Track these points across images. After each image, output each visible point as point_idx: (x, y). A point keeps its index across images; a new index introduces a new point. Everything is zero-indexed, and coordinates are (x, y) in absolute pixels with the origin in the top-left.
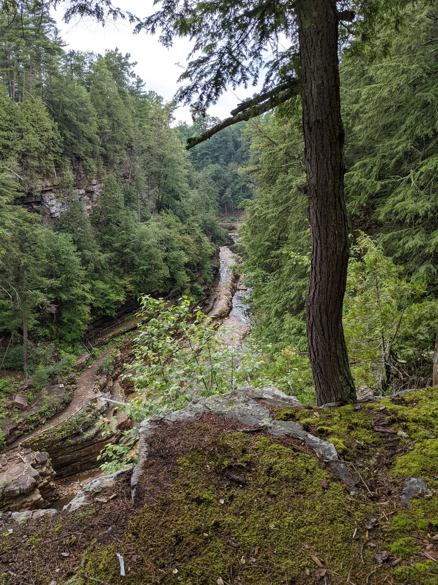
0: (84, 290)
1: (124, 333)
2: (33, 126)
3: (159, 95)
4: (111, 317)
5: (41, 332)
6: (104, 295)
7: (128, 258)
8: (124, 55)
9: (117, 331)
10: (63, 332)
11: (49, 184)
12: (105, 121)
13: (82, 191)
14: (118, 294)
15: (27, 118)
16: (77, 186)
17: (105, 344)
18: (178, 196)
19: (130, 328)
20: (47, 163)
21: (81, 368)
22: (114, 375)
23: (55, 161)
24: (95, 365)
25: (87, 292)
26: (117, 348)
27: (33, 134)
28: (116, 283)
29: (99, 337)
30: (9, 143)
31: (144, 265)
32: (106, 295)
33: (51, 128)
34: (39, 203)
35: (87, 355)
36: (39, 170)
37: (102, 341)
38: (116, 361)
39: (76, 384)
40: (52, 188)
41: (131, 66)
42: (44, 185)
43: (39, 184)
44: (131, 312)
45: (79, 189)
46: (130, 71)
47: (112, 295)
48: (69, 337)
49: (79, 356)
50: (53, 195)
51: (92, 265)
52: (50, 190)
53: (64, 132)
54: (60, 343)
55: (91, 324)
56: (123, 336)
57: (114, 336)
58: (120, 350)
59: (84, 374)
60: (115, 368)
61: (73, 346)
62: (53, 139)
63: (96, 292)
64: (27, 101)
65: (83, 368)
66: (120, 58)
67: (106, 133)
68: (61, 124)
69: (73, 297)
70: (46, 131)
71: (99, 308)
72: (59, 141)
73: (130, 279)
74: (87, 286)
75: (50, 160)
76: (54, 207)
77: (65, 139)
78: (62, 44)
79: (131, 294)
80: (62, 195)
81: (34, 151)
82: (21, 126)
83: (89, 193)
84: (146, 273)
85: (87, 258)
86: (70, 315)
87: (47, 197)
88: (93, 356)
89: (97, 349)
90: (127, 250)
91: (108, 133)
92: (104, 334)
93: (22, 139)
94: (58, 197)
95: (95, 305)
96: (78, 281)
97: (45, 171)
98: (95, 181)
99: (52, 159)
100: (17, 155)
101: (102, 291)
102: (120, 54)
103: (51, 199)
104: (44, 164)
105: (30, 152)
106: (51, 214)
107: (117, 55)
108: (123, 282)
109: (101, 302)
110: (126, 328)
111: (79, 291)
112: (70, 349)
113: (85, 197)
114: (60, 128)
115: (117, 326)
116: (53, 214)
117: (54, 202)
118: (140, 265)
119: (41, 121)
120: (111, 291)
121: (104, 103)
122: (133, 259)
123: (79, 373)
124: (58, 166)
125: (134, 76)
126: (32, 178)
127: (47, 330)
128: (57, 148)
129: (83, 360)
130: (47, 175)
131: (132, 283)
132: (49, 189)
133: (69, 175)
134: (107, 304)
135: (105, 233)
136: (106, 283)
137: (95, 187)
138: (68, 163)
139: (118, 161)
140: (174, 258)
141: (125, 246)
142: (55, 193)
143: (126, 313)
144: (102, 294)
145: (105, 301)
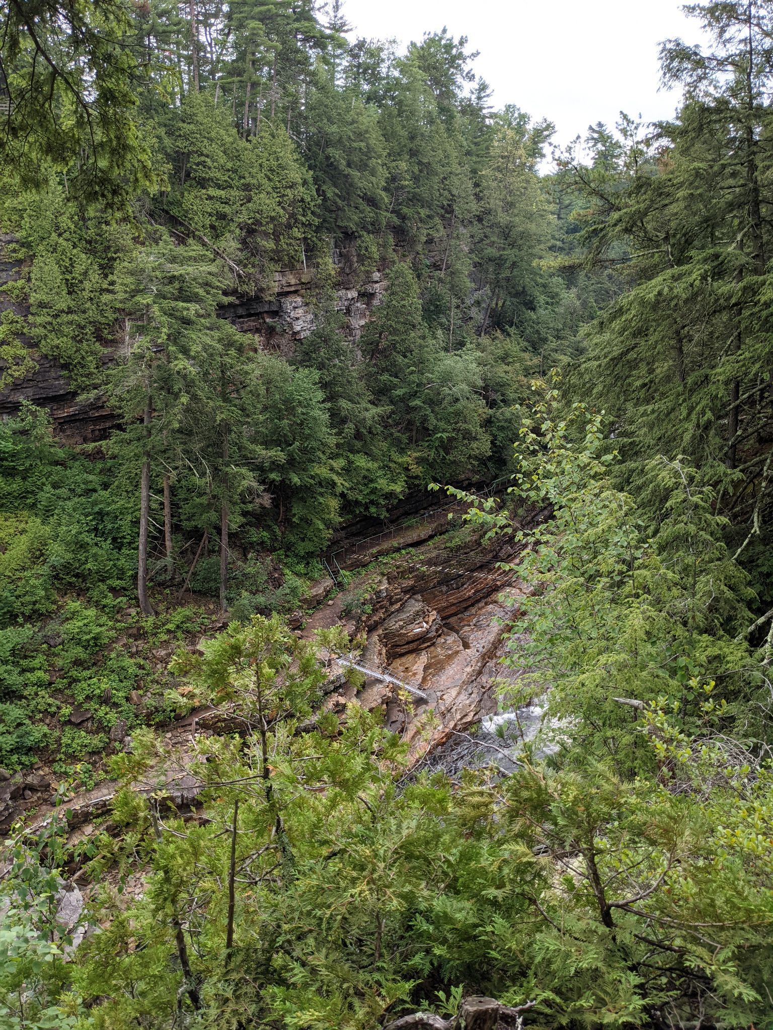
0: (332, 469)
1: (398, 550)
2: (270, 179)
3: (523, 112)
4: (378, 518)
5: (256, 535)
6: (368, 480)
7: (417, 417)
8: (456, 42)
9: (385, 545)
10: (293, 539)
11: (293, 282)
12: (403, 165)
13: (352, 294)
14: (393, 481)
15: (261, 165)
16: (342, 284)
17: (364, 566)
18: (531, 302)
19: (410, 541)
20: (290, 244)
21: (316, 604)
22: (372, 622)
23: (305, 239)
24: (341, 600)
25: (338, 474)
26: (383, 574)
27: (268, 193)
28: (391, 460)
29: (354, 552)
30: (227, 209)
31: (444, 431)
32: (372, 481)
33: (300, 181)
34: (275, 314)
35: (328, 582)
36: (276, 257)
37: (357, 560)
38: (378, 597)
39: (302, 630)
40: (299, 288)
41: (468, 61)
42: (284, 282)
43: (275, 281)
44: (416, 512)
45: (347, 289)
46: (466, 68)
47: (381, 481)
48: (302, 548)
49: (315, 582)
50: (299, 299)
51: (352, 426)
52: (296, 292)
53: (324, 187)
54: (287, 556)
55: (343, 529)
56: (396, 555)
57: (381, 553)
58: (388, 579)
59: (319, 615)
60: (375, 611)
61: (308, 563)
62: (302, 200)
63: (354, 473)
64: (263, 134)
65: (319, 603)
66: (449, 47)
67: (403, 187)
68: (320, 174)
69: (312, 482)
70: (291, 187)
71: (357, 502)
72: (312, 204)
73: (418, 454)
74: (340, 463)
75: (296, 239)
76: (300, 322)
77: (325, 200)
78: (345, 28)
79: (417, 482)
80: (314, 300)
81: (267, 223)
82: (249, 180)
83: (367, 296)
84: (447, 446)
85: (343, 414)
86: (305, 511)
87: (289, 303)
88: (340, 585)
89: (348, 573)
90: (417, 402)
91: (406, 186)
92: (363, 548)
93: (249, 201)
94: (307, 304)
95: (351, 496)
96: (323, 452)
97: (286, 258)
98: (378, 274)
99: (299, 235)
100: (238, 231)
101: (364, 472)
102: (451, 40)
103: (295, 308)
104: (285, 246)
105: (261, 224)
106: (295, 334)
107: (443, 42)
108: (406, 459)
109: (361, 491)
110: (402, 541)
111: (322, 471)
112: (301, 568)
113: (359, 304)
114: (316, 180)
115: (387, 536)
116: (298, 332)
117: (300, 311)
118: (436, 429)
119: (284, 168)
120: (380, 473)
121: (404, 133)
122: (425, 419)
123: (311, 612)
124: (311, 250)
125: (470, 77)
126: (262, 271)
127: (265, 534)
128: (310, 216)
129: (319, 590)
130: (290, 265)
131: (420, 461)
132: (293, 289)
133: (330, 264)
134: (372, 497)
135: (384, 370)
136: (374, 459)
137: (377, 285)
138: (328, 244)
139: (424, 239)
140: (506, 421)
141: (414, 395)
142: (303, 297)
143: (407, 514)
144: (365, 477)
145: (368, 491)
